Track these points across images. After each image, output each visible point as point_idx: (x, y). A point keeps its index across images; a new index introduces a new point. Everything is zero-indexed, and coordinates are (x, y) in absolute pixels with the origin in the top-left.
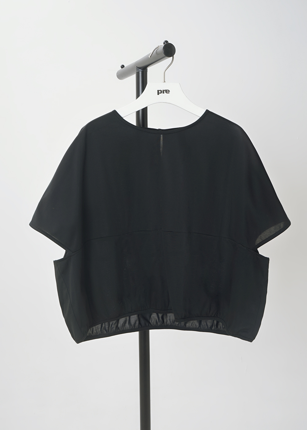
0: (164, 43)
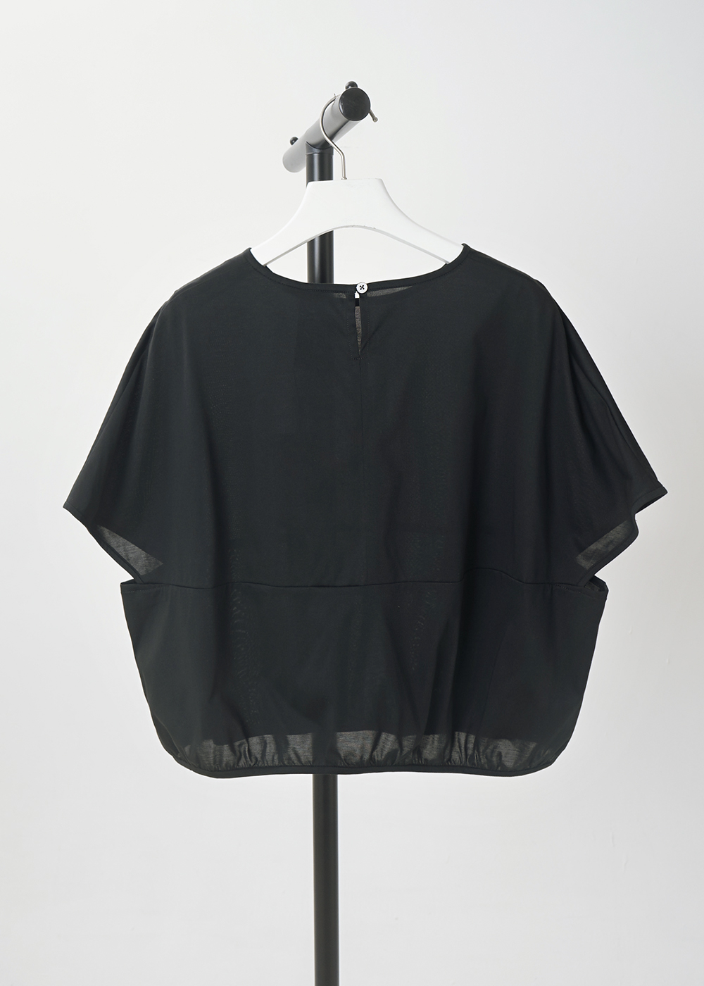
0: (347, 87)
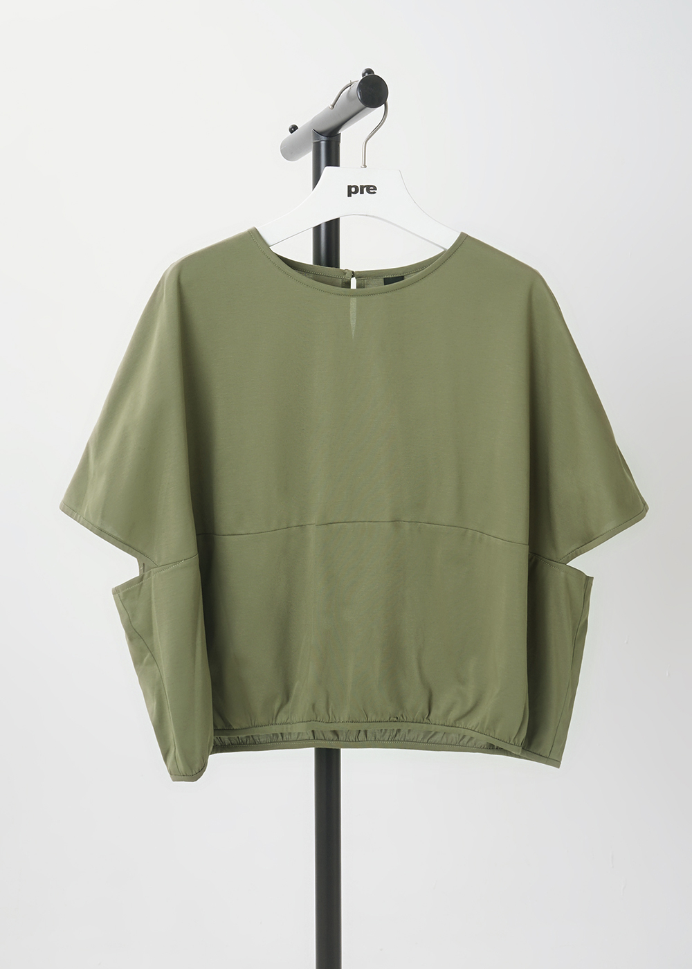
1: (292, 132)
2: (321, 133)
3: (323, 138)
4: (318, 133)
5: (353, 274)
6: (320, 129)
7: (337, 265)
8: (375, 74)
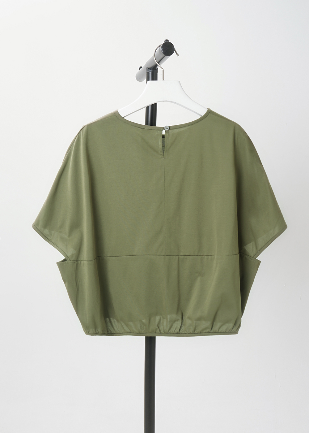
1: (140, 69)
2: (149, 69)
3: (150, 71)
4: (148, 69)
5: (163, 128)
6: (149, 67)
7: (155, 125)
8: (169, 41)
